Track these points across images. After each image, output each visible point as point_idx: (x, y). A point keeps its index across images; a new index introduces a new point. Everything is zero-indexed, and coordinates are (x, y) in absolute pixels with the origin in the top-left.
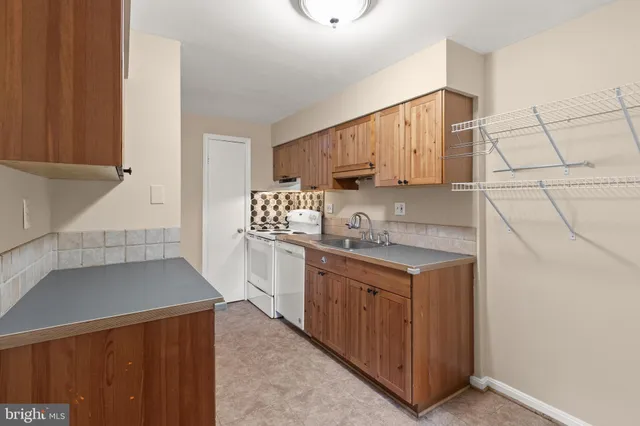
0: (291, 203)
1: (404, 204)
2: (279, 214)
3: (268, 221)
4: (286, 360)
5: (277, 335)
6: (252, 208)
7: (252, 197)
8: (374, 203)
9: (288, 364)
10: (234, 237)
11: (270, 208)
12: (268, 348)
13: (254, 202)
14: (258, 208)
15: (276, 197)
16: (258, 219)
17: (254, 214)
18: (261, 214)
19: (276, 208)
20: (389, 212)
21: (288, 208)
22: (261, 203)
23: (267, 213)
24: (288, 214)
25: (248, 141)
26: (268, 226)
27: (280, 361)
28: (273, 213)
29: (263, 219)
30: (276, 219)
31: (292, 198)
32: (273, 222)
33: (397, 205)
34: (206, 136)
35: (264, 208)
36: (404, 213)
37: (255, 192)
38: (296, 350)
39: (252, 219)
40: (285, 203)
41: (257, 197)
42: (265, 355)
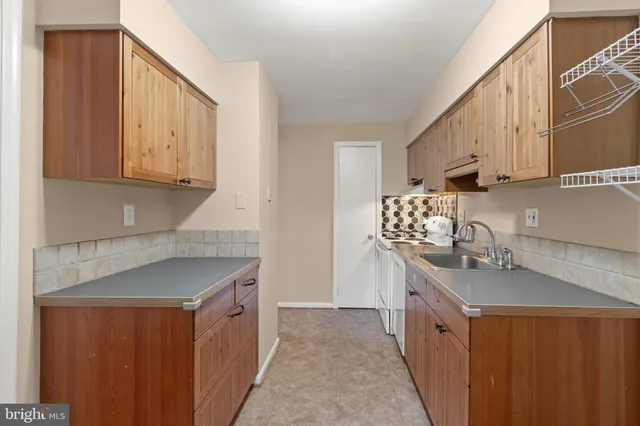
0: (430, 209)
1: (536, 210)
2: (416, 220)
3: (402, 228)
4: (368, 383)
5: (380, 353)
6: (384, 214)
7: (384, 202)
8: (503, 209)
9: (369, 387)
10: (365, 243)
11: (404, 215)
12: (361, 365)
13: (386, 208)
14: (390, 214)
15: (411, 202)
16: (390, 226)
17: (386, 220)
18: (394, 220)
19: (411, 214)
20: (520, 223)
21: (426, 215)
22: (393, 208)
23: (401, 220)
24: (425, 221)
25: (379, 144)
26: (401, 234)
27: (363, 381)
28: (407, 220)
29: (397, 226)
30: (411, 226)
31: (431, 203)
32: (408, 230)
33: (529, 212)
34: (337, 144)
35: (397, 214)
36: (536, 225)
37: (387, 197)
38: (388, 376)
39: (384, 226)
40: (422, 209)
41: (389, 202)
42: (353, 370)
